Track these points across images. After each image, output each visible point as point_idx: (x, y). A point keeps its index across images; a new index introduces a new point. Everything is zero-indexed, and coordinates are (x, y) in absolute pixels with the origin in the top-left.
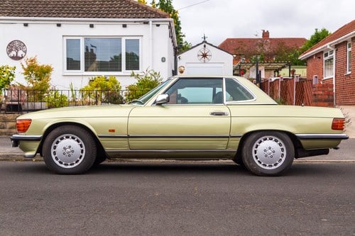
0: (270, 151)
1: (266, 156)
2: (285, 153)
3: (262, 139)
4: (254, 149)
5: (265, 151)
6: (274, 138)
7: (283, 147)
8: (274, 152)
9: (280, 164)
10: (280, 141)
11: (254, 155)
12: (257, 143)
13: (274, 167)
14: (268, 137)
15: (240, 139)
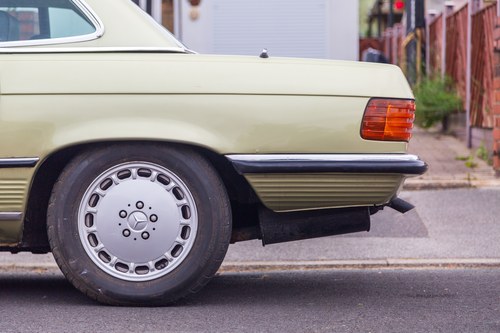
0: (139, 217)
1: (126, 233)
2: (193, 222)
3: (112, 173)
4: (84, 208)
5: (123, 214)
6: (156, 170)
7: (188, 200)
8: (154, 218)
9: (174, 263)
10: (176, 181)
11: (83, 231)
12: (94, 188)
13: (154, 274)
14: (133, 167)
15: (30, 172)
